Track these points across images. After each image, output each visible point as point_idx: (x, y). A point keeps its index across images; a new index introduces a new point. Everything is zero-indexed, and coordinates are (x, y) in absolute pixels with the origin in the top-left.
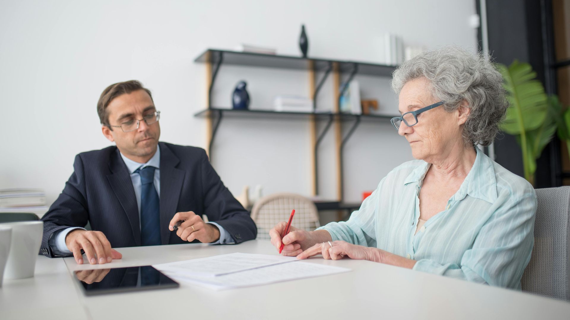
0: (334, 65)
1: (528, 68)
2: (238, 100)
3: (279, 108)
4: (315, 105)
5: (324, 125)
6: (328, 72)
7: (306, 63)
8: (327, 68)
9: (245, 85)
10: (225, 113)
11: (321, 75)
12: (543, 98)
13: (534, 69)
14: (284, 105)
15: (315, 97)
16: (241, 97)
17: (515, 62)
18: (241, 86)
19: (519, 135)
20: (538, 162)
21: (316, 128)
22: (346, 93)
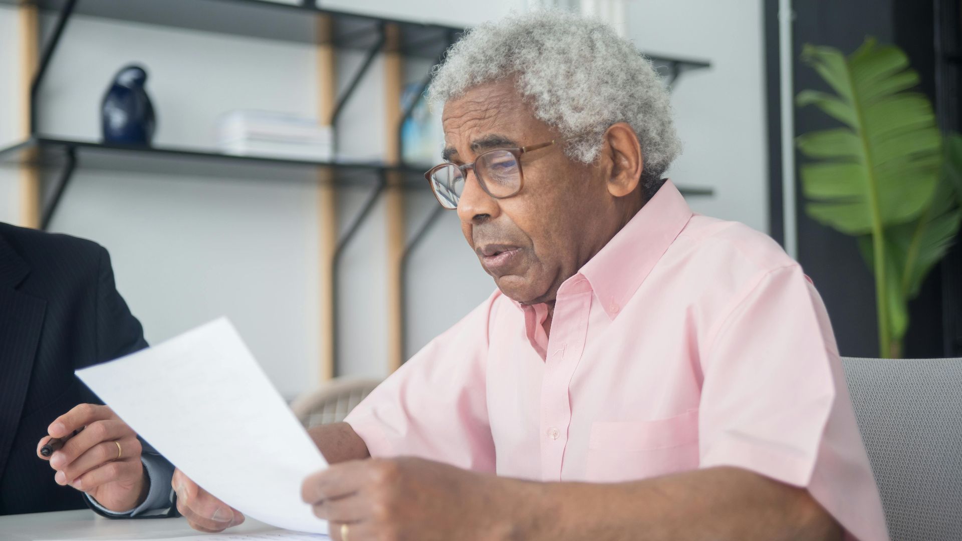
0: (391, 31)
1: (900, 60)
2: (118, 118)
3: (237, 146)
4: (336, 144)
5: (359, 198)
6: (373, 52)
7: (311, 21)
8: (373, 39)
9: (142, 77)
10: (83, 155)
11: (355, 61)
12: (932, 141)
13: (914, 64)
14: (252, 137)
15: (335, 119)
16: (130, 110)
17: (870, 42)
18: (127, 79)
19: (868, 237)
20: (913, 307)
21: (337, 207)
22: (419, 112)
